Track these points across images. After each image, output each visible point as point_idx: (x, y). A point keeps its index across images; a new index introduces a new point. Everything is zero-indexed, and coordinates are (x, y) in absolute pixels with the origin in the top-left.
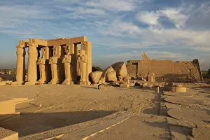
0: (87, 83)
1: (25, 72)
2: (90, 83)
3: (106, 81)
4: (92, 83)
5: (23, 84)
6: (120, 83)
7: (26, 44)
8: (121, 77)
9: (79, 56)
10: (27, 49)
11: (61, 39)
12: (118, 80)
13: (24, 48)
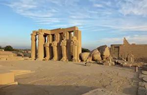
0: (78, 60)
1: (36, 52)
2: (80, 61)
3: (92, 60)
4: (82, 60)
5: (35, 59)
6: (104, 62)
7: (37, 33)
8: (105, 57)
9: (72, 41)
10: (37, 36)
11: (60, 29)
12: (102, 59)
13: (36, 36)
